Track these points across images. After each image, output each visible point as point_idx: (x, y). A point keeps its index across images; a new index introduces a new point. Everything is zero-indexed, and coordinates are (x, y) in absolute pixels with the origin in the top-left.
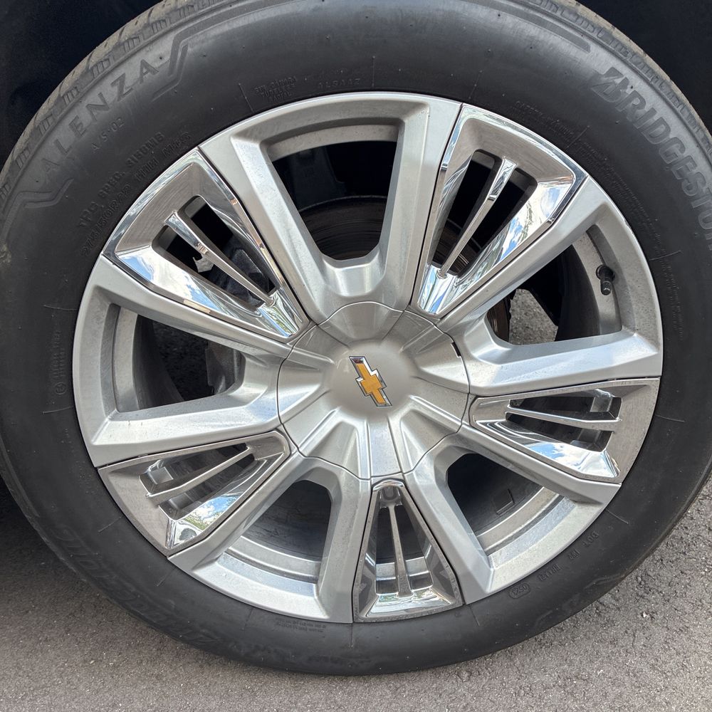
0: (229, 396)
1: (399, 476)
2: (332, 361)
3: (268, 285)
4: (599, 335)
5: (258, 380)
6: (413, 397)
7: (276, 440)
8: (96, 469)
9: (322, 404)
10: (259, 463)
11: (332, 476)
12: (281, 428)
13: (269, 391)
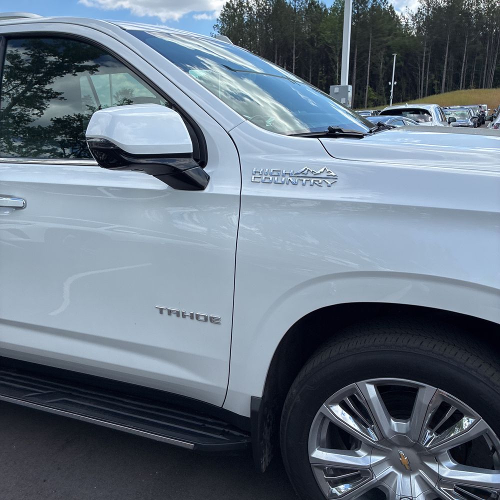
0: (355, 453)
1: (411, 498)
2: (391, 449)
3: (371, 423)
4: (494, 470)
5: (365, 450)
6: (420, 471)
7: (369, 473)
8: (310, 464)
9: (386, 464)
10: (362, 477)
11: (387, 490)
12: (371, 469)
13: (368, 455)
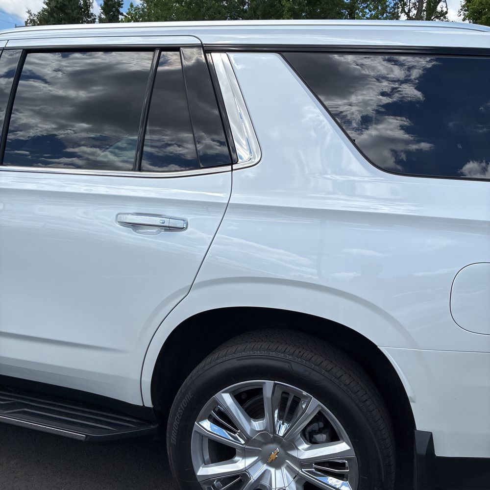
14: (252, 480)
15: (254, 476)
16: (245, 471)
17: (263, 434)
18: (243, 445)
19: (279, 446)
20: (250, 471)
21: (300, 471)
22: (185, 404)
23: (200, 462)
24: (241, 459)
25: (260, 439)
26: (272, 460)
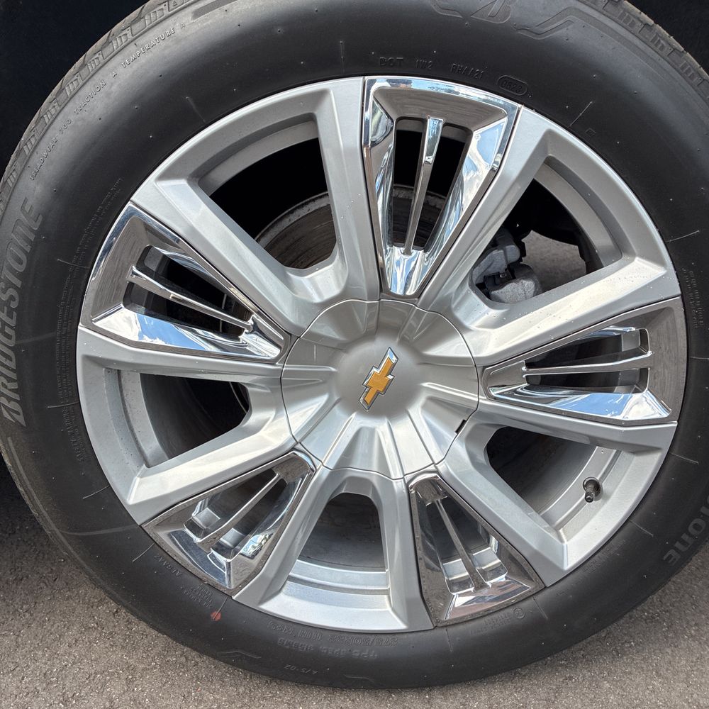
14: (322, 473)
15: (325, 458)
16: (293, 449)
17: (339, 310)
18: (272, 362)
19: (394, 344)
20: (310, 446)
21: (484, 401)
22: (20, 262)
23: (131, 463)
24: (271, 414)
25: (329, 331)
26: (378, 393)
